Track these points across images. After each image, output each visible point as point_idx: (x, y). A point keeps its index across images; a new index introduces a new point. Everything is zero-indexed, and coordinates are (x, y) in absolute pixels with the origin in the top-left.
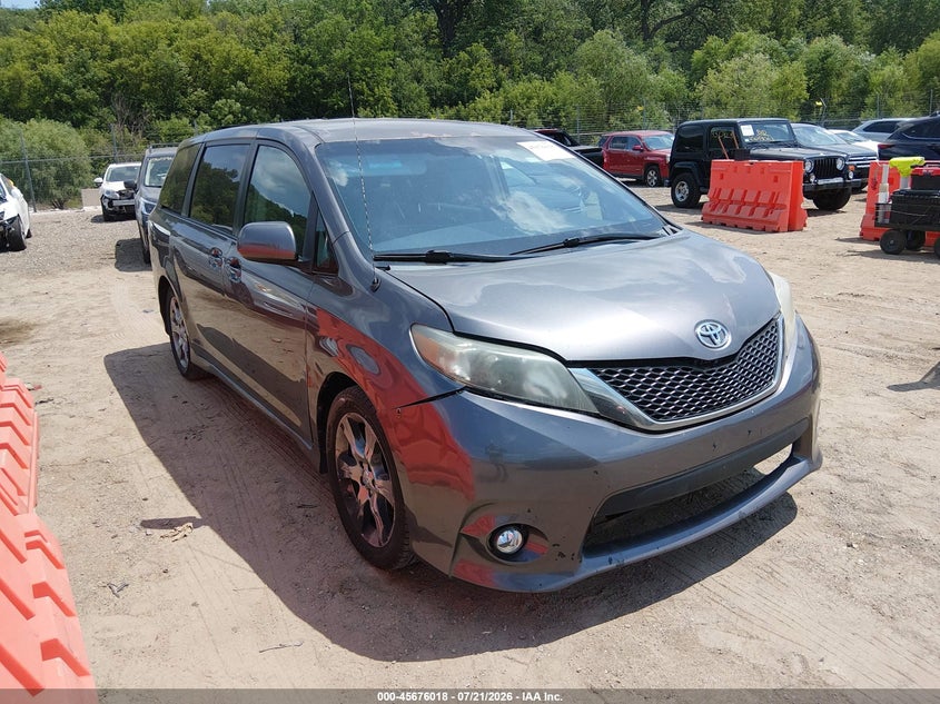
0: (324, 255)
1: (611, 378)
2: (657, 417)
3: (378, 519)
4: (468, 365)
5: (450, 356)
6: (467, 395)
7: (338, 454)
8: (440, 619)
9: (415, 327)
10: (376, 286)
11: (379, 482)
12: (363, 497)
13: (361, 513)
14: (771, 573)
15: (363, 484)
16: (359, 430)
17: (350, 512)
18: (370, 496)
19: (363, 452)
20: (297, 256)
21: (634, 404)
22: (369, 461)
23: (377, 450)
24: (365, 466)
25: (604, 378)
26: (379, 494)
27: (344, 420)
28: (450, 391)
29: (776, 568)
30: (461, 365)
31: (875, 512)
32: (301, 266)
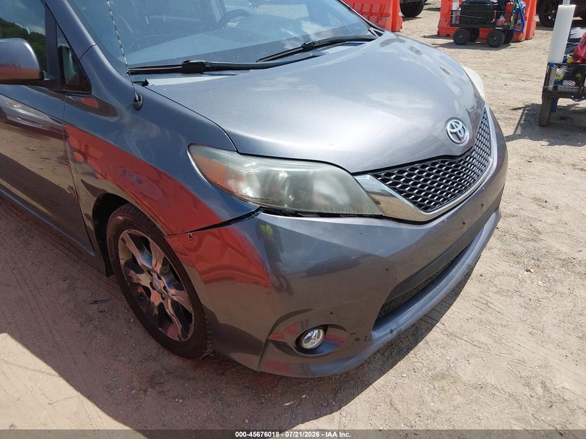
0: (71, 71)
1: (389, 180)
2: (426, 209)
3: (175, 319)
4: (257, 185)
5: (238, 177)
6: (263, 216)
7: (122, 262)
8: (249, 401)
9: (193, 148)
10: (137, 105)
11: (172, 291)
12: (155, 299)
13: (156, 312)
14: (487, 304)
15: (154, 289)
16: (142, 244)
17: (144, 310)
18: (163, 299)
19: (151, 264)
20: (42, 74)
21: (408, 200)
22: (158, 272)
23: (165, 263)
24: (155, 276)
25: (384, 181)
26: (172, 300)
27: (125, 234)
28: (245, 214)
29: (488, 299)
30: (251, 185)
31: (532, 240)
32: (49, 85)
